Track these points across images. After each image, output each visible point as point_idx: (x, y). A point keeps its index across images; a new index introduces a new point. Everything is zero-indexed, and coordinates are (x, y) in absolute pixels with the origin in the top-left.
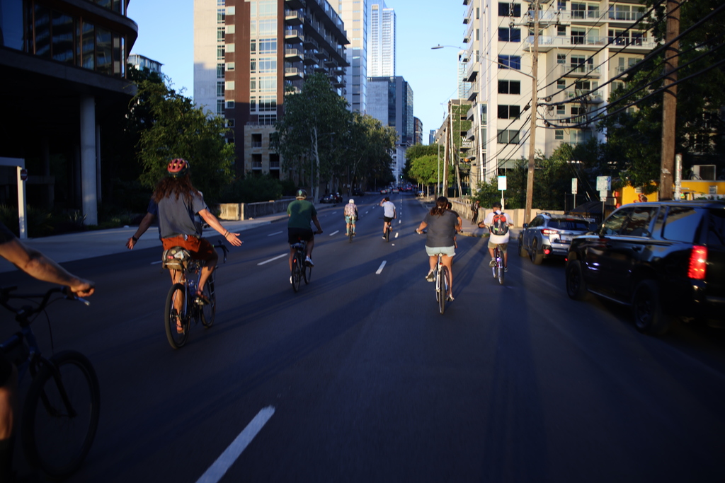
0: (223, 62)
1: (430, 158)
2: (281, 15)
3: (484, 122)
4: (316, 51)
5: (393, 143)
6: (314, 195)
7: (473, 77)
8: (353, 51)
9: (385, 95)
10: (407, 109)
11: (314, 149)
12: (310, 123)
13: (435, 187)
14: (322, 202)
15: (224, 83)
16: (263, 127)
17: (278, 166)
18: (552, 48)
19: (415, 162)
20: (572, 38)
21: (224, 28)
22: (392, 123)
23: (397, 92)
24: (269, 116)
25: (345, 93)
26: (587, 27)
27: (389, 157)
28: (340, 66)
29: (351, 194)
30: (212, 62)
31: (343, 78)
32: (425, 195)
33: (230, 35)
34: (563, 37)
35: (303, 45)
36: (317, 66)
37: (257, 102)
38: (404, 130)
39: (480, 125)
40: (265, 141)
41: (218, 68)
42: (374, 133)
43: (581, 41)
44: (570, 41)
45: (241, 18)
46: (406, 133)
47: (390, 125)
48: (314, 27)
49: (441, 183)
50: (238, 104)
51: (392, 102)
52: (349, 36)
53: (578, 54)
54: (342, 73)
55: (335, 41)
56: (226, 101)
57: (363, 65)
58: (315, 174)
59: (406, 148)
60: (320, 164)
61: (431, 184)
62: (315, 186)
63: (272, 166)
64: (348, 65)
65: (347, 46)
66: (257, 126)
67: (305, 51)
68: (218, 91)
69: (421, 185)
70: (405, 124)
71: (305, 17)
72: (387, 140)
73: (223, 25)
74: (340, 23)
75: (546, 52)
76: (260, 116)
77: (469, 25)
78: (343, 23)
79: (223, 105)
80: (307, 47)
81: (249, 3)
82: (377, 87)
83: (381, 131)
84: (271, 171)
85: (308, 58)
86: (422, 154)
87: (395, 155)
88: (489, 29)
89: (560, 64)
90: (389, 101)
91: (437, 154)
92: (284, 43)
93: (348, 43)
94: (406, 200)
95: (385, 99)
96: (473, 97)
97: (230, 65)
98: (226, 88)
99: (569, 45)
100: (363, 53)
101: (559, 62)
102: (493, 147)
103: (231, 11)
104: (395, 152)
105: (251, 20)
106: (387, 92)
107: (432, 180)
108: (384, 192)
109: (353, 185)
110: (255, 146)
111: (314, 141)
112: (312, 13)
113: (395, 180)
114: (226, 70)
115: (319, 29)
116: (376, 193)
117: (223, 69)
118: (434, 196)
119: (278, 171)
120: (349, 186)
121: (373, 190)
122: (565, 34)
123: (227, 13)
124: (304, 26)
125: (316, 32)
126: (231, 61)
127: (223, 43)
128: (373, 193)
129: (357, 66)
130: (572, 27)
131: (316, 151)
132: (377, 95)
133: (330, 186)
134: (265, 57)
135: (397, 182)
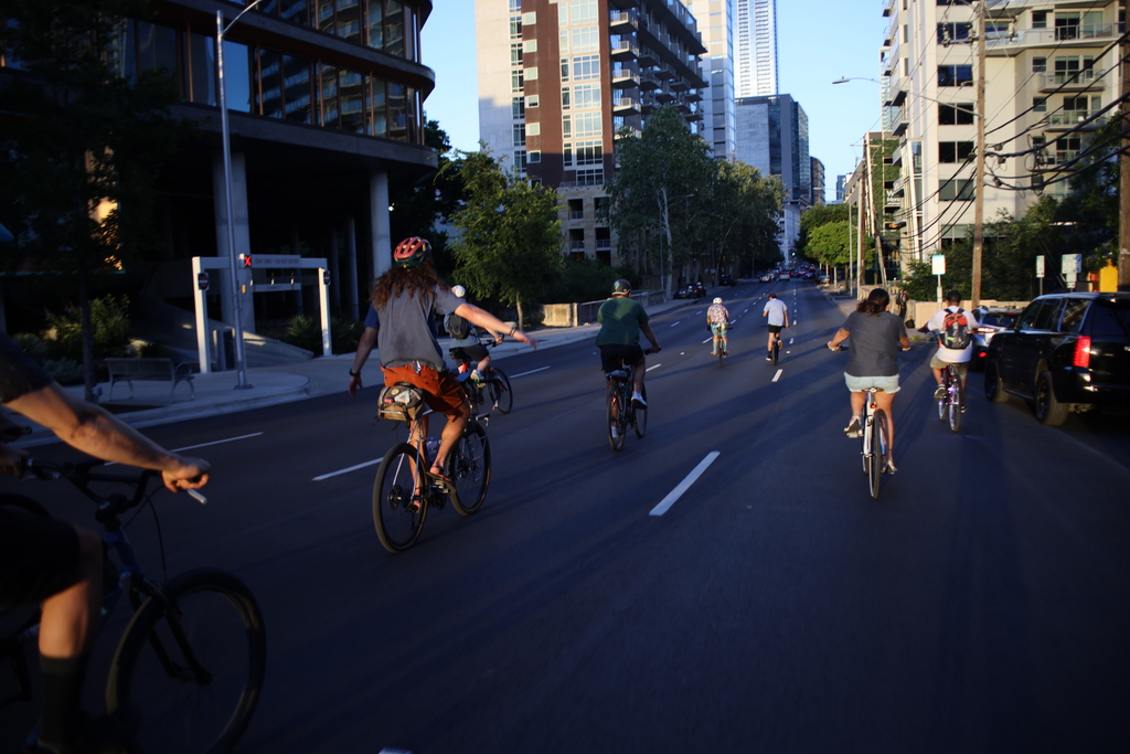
0: (522, 94)
1: (836, 225)
2: (604, 19)
3: (918, 170)
4: (656, 69)
5: (778, 202)
6: (665, 288)
7: (901, 99)
8: (712, 61)
9: (764, 125)
10: (799, 144)
11: (663, 219)
12: (657, 182)
13: (846, 270)
14: (677, 296)
15: (523, 126)
16: (584, 188)
17: (608, 245)
18: (1024, 49)
19: (814, 233)
20: (1057, 30)
21: (520, 45)
22: (777, 169)
23: (783, 118)
24: (591, 171)
25: (701, 128)
26: (1082, 10)
27: (774, 224)
28: (693, 88)
29: (717, 282)
30: (506, 95)
31: (698, 106)
32: (831, 281)
33: (531, 55)
34: (1042, 30)
35: (638, 61)
36: (659, 91)
37: (574, 152)
38: (796, 179)
39: (912, 175)
40: (588, 208)
41: (514, 104)
42: (750, 189)
43: (1073, 33)
44: (1053, 34)
45: (546, 29)
46: (798, 183)
47: (772, 172)
48: (653, 33)
49: (855, 263)
50: (545, 156)
51: (775, 135)
52: (706, 41)
53: (1066, 55)
54: (697, 98)
55: (685, 50)
56: (529, 153)
57: (727, 83)
58: (666, 256)
59: (798, 207)
60: (672, 242)
61: (839, 265)
62: (666, 275)
63: (599, 246)
64: (706, 85)
65: (702, 56)
66: (575, 188)
67: (641, 70)
68: (516, 139)
69: (824, 266)
70: (796, 170)
71: (639, 19)
72: (770, 198)
73: (520, 40)
74: (690, 21)
75: (1014, 56)
76: (580, 172)
77: (892, 18)
78: (695, 21)
79: (524, 158)
80: (643, 63)
81: (556, 5)
82: (750, 113)
83: (761, 185)
84: (598, 253)
85: (646, 80)
86: (825, 220)
87: (782, 220)
88: (922, 25)
89: (1038, 73)
90: (770, 134)
91: (847, 219)
92: (609, 59)
93: (704, 51)
94: (801, 290)
95: (764, 132)
96: (902, 129)
97: (531, 100)
98: (528, 133)
99: (1052, 42)
100: (727, 63)
101: (1035, 70)
102: (933, 208)
103: (530, 19)
104: (782, 215)
105: (560, 30)
106: (766, 121)
107: (840, 259)
108: (766, 279)
109: (720, 271)
110: (574, 217)
111: (664, 209)
112: (648, 11)
113: (784, 259)
114: (527, 106)
115: (660, 34)
116: (755, 280)
117: (522, 105)
118: (844, 282)
119: (609, 252)
120: (713, 271)
121: (750, 276)
122: (1044, 25)
123: (525, 23)
124: (637, 34)
125: (656, 39)
126: (534, 93)
127: (521, 67)
128: (750, 280)
129: (719, 85)
130: (1057, 13)
131: (666, 223)
132: (751, 126)
133: (687, 272)
134: (583, 85)
135: (787, 262)
